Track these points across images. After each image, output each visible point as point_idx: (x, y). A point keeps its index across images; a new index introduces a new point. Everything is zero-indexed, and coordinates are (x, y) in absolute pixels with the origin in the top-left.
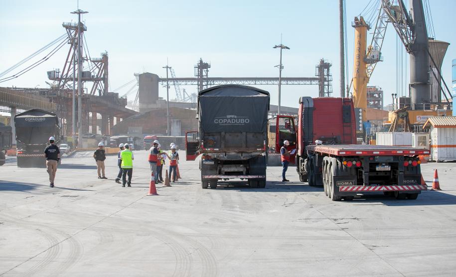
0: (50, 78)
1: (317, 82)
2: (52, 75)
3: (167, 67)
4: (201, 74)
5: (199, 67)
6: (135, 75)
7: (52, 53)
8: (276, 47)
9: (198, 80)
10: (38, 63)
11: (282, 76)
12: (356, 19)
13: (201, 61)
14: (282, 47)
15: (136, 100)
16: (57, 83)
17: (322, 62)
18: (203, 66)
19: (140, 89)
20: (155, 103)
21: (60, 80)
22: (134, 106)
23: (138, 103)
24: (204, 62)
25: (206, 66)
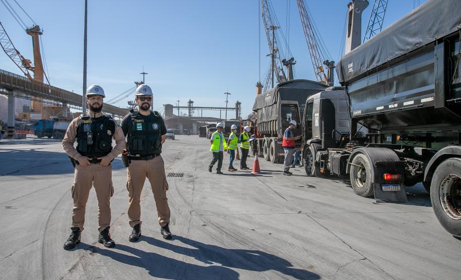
0: (129, 104)
1: (235, 110)
2: (130, 103)
3: (179, 101)
4: (190, 105)
5: (189, 102)
6: (163, 105)
7: (130, 94)
8: (225, 93)
10: (124, 98)
11: (228, 107)
12: (258, 83)
13: (190, 100)
14: (228, 94)
16: (132, 106)
17: (238, 102)
18: (191, 102)
20: (172, 116)
21: (133, 105)
25: (192, 102)
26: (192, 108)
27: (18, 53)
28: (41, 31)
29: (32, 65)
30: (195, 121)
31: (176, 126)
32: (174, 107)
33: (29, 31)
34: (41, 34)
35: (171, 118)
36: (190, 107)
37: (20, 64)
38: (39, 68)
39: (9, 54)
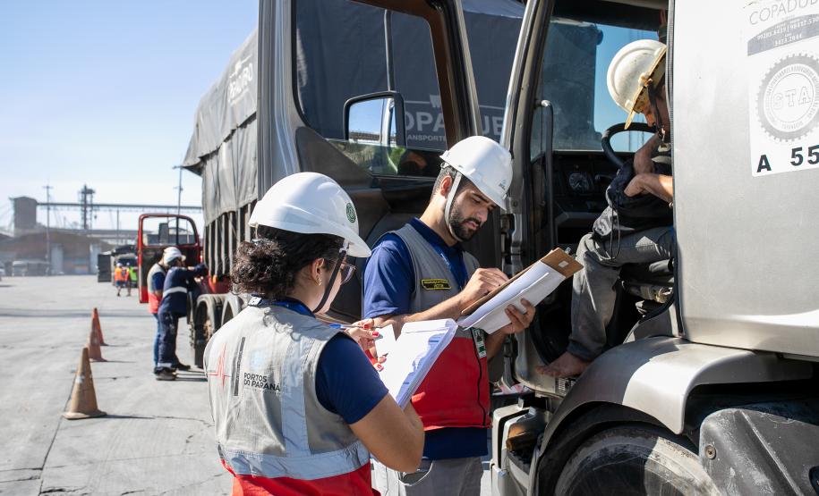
3: (48, 187)
4: (85, 200)
5: (83, 193)
6: (10, 199)
8: (175, 167)
9: (82, 205)
11: (182, 205)
13: (85, 187)
15: (10, 225)
18: (87, 192)
19: (15, 214)
20: (32, 227)
22: (8, 231)
23: (13, 228)
24: (89, 187)
25: (91, 192)
26: (92, 205)
30: (95, 241)
32: (38, 204)
35: (32, 231)
36: (86, 203)
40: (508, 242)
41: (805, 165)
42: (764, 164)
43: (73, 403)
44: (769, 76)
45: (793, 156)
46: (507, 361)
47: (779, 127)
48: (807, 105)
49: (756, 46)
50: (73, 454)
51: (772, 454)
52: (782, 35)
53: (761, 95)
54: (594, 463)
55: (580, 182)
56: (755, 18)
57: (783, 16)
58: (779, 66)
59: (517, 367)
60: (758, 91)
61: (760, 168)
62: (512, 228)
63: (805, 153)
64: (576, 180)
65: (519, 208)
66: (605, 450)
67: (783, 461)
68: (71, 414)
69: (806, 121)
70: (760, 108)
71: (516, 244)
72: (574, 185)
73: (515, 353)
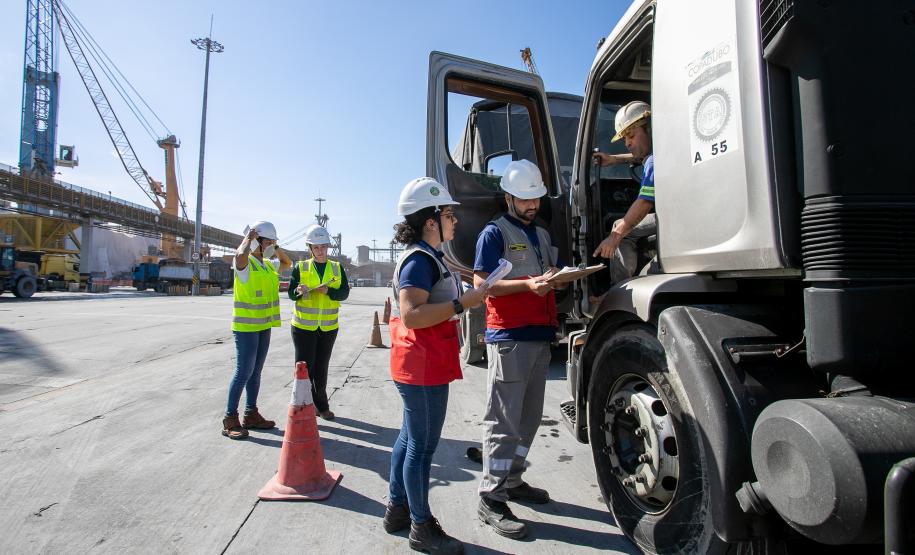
19: (359, 255)
20: (367, 262)
22: (356, 263)
26: (395, 250)
27: (145, 173)
28: (177, 143)
29: (164, 190)
31: (371, 276)
32: (370, 250)
33: (162, 144)
34: (177, 146)
35: (368, 264)
36: (393, 249)
37: (148, 188)
38: (172, 194)
39: (133, 174)
40: (578, 233)
41: (719, 153)
42: (698, 157)
43: (370, 340)
44: (699, 105)
45: (713, 149)
46: (576, 302)
47: (705, 133)
48: (719, 118)
49: (692, 88)
50: (366, 362)
51: (700, 330)
52: (705, 80)
53: (695, 117)
54: (610, 348)
55: (620, 196)
56: (692, 72)
57: (705, 68)
58: (704, 98)
59: (583, 304)
60: (693, 114)
61: (696, 159)
62: (580, 225)
63: (718, 147)
64: (617, 196)
65: (584, 213)
66: (615, 341)
67: (705, 333)
68: (369, 345)
69: (719, 127)
70: (695, 125)
71: (582, 234)
72: (617, 199)
73: (582, 298)
